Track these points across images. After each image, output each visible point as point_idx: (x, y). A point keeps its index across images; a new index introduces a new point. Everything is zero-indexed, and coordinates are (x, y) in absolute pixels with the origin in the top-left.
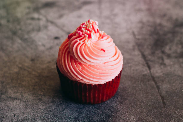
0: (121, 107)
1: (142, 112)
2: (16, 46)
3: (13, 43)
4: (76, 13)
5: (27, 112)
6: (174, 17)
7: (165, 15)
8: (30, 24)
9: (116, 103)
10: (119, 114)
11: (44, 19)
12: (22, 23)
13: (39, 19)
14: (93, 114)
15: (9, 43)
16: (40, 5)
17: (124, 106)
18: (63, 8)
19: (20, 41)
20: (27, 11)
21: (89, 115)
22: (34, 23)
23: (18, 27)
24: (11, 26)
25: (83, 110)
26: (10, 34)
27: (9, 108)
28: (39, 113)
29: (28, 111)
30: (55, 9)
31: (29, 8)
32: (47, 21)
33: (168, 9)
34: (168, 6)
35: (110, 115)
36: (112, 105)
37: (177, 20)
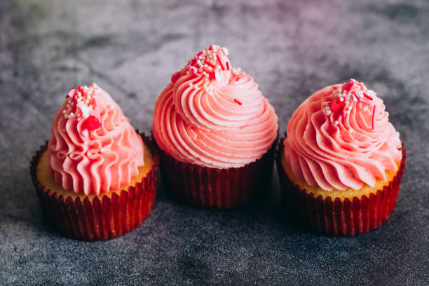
0: (223, 232)
1: (262, 241)
2: (27, 121)
3: (22, 116)
4: (149, 57)
5: (40, 244)
6: (342, 61)
7: (323, 59)
8: (58, 79)
9: (213, 224)
10: (217, 245)
11: (86, 69)
12: (42, 78)
13: (75, 70)
14: (167, 244)
15: (15, 115)
16: (79, 43)
17: (229, 229)
18: (125, 48)
19: (35, 111)
20: (54, 54)
21: (159, 246)
22: (64, 76)
23: (34, 85)
24: (20, 82)
25: (149, 238)
26: (17, 97)
27: (7, 236)
28: (63, 245)
29: (41, 241)
30: (108, 51)
31: (57, 48)
32: (92, 72)
33: (332, 47)
34: (332, 41)
35: (199, 247)
36: (204, 228)
37: (347, 66)
